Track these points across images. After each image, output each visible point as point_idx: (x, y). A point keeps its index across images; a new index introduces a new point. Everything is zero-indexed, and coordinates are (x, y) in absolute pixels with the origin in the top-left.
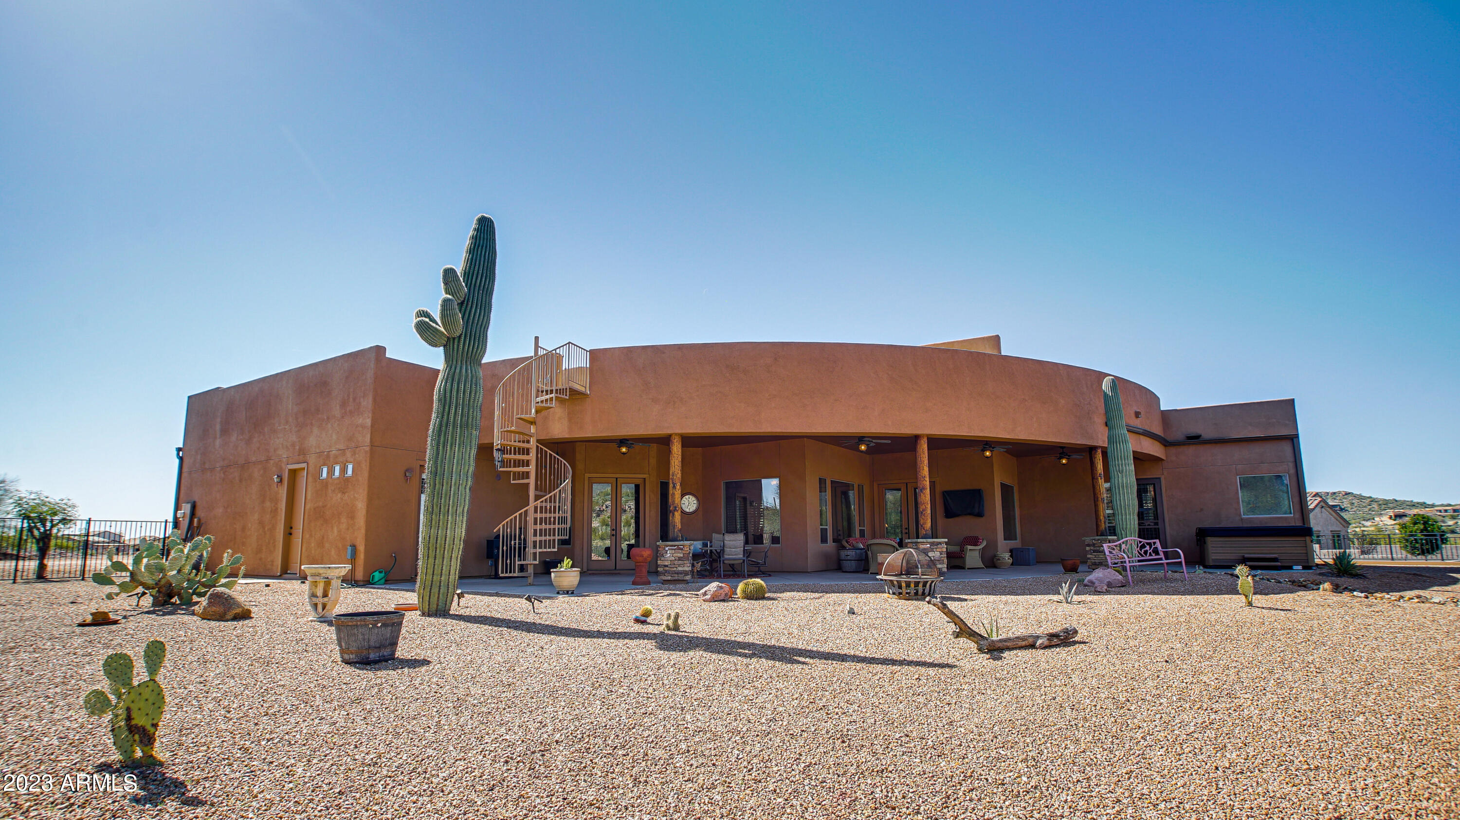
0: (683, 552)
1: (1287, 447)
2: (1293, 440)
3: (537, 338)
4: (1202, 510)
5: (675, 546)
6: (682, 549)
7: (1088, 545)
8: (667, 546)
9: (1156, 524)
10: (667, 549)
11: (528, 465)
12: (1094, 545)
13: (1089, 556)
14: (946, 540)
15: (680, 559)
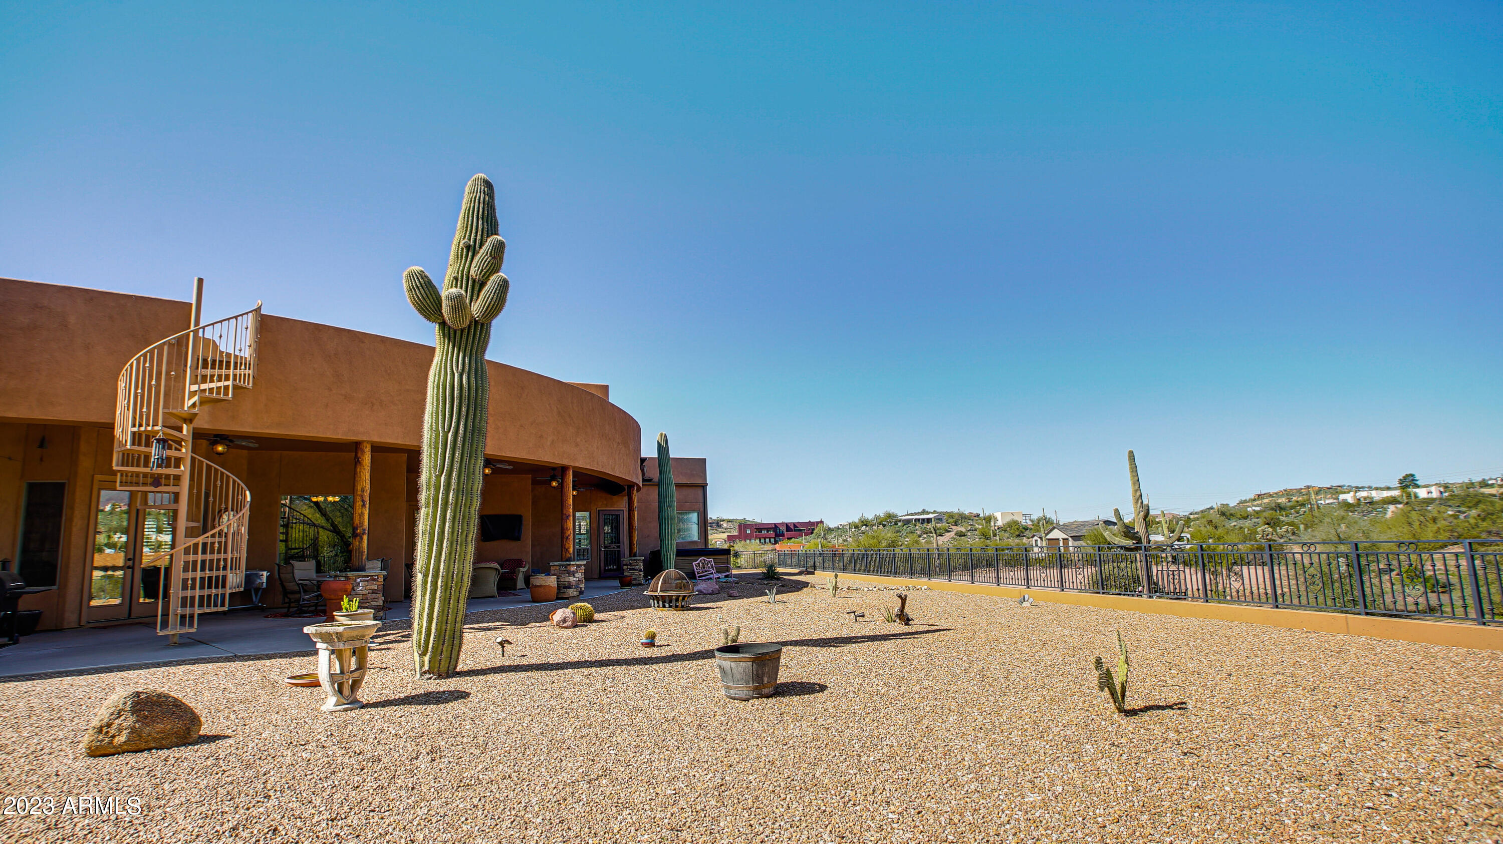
0: (378, 583)
1: (700, 492)
2: (704, 487)
3: (200, 281)
4: (648, 536)
5: (368, 576)
6: (376, 580)
7: (626, 565)
8: (359, 577)
9: (618, 547)
10: (358, 580)
11: (177, 466)
12: (630, 564)
13: (626, 574)
14: (585, 562)
15: (374, 592)
